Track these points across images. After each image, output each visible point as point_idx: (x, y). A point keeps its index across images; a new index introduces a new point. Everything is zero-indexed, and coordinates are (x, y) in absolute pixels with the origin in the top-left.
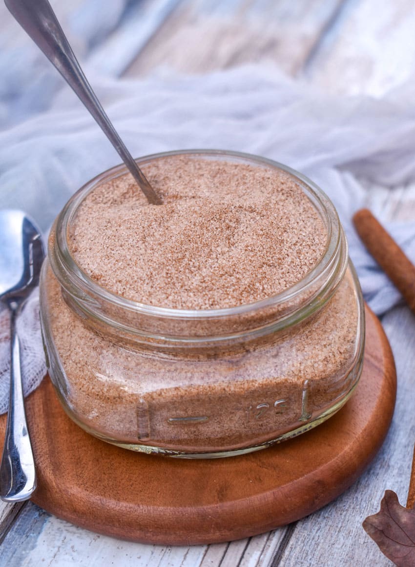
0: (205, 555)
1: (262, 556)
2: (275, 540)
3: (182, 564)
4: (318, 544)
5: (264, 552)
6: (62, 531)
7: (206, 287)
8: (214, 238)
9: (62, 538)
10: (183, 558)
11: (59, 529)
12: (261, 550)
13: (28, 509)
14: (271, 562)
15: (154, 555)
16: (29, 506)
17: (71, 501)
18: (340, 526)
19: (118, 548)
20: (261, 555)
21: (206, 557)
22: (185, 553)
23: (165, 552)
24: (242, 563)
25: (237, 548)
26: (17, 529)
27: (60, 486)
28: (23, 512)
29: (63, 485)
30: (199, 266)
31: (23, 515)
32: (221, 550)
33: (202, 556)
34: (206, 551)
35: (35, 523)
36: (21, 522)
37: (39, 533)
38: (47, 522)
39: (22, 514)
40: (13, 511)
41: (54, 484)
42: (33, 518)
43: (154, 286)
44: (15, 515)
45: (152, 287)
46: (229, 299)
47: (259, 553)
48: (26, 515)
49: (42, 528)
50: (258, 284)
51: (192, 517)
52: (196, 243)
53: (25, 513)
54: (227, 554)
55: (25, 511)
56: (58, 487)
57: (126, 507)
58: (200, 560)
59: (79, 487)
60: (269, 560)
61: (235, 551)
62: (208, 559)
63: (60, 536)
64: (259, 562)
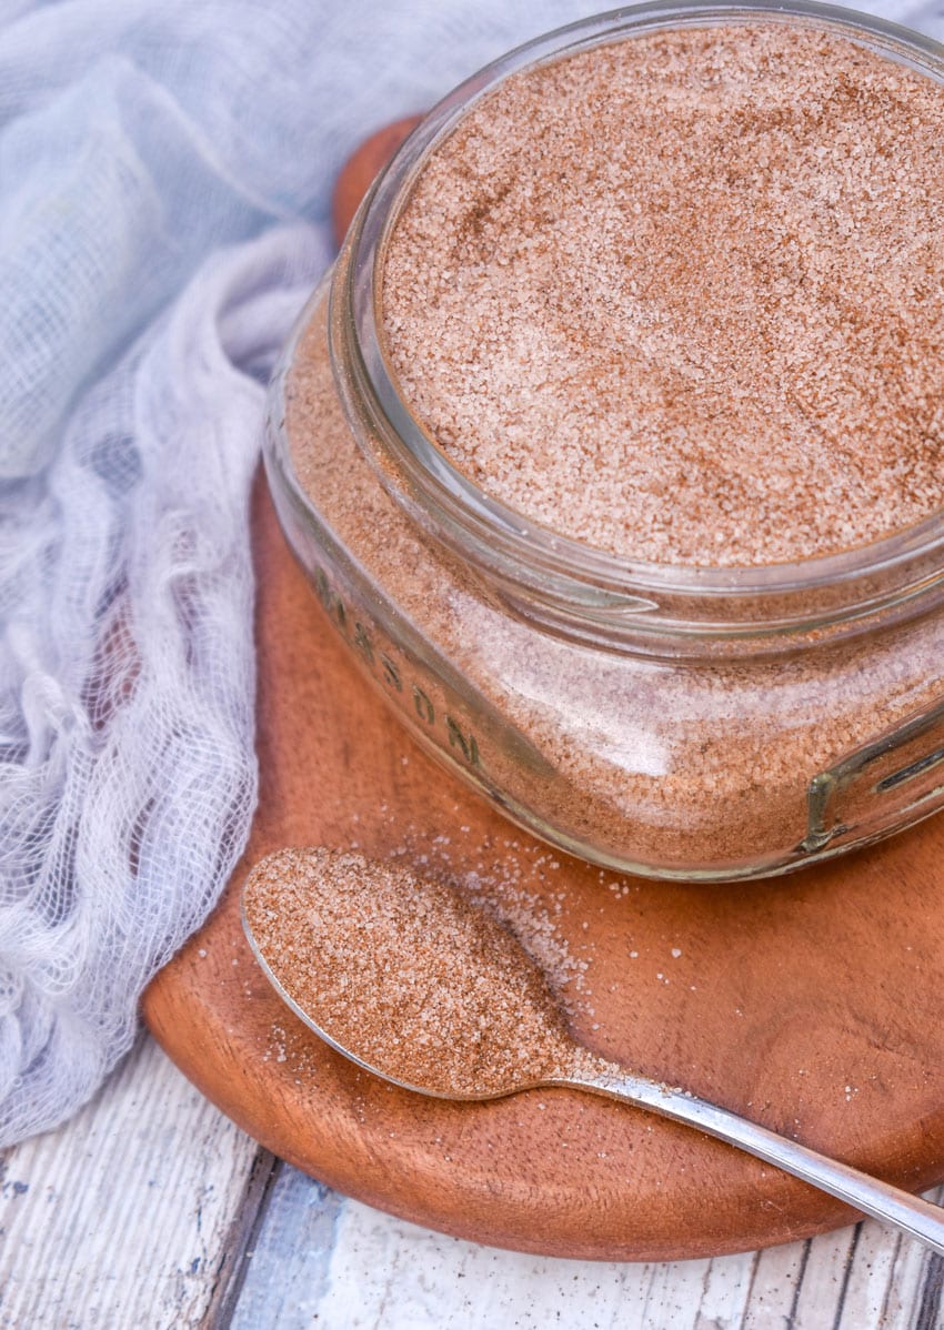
0: (754, 1273)
1: (899, 1264)
3: (703, 1303)
5: (903, 1249)
6: (385, 1234)
9: (390, 1255)
10: (701, 1282)
11: (376, 1229)
12: (893, 1245)
13: (287, 1179)
14: (924, 1279)
15: (628, 1283)
16: (288, 1171)
17: (412, 1186)
19: (535, 1272)
20: (895, 1260)
21: (758, 1278)
22: (705, 1270)
23: (654, 1273)
24: (851, 1287)
25: (832, 1246)
26: (272, 1240)
27: (378, 1152)
28: (276, 1190)
29: (384, 1148)
31: (279, 1199)
32: (793, 1256)
33: (747, 1277)
34: (757, 1261)
35: (315, 1219)
36: (280, 1219)
37: (331, 1248)
38: (344, 1212)
39: (277, 1195)
40: (250, 1188)
41: (361, 1143)
42: (306, 1206)
44: (259, 1199)
47: (890, 1253)
48: (287, 1198)
49: (334, 1232)
53: (283, 1192)
54: (809, 1263)
55: (282, 1186)
56: (373, 1153)
57: (555, 1198)
58: (745, 1288)
59: (428, 1152)
60: (916, 1273)
62: (766, 1283)
63: (384, 1250)
64: (893, 1282)
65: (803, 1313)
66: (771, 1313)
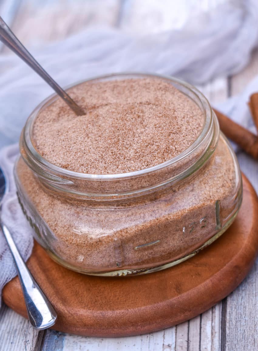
0: (176, 333)
1: (213, 324)
2: (217, 312)
3: (164, 342)
4: (245, 307)
5: (213, 320)
6: (77, 342)
7: (139, 155)
8: (133, 124)
9: (79, 347)
10: (162, 338)
11: (74, 342)
12: (211, 320)
13: (48, 335)
14: (221, 325)
15: (143, 341)
16: (48, 333)
17: (81, 319)
18: (254, 292)
19: (118, 343)
20: (212, 323)
21: (177, 334)
22: (163, 335)
23: (150, 337)
24: (202, 331)
25: (195, 323)
26: (46, 349)
27: (71, 312)
28: (46, 338)
29: (72, 310)
30: (130, 144)
31: (47, 340)
32: (185, 327)
33: (174, 334)
34: (176, 330)
35: (57, 342)
36: (48, 344)
37: (62, 348)
38: (65, 340)
39: (46, 339)
40: (39, 339)
41: (66, 311)
42: (54, 340)
43: (107, 162)
44: (41, 341)
45: (105, 163)
46: (157, 159)
47: (210, 322)
48: (49, 339)
49: (63, 344)
50: (171, 146)
51: (164, 308)
52: (123, 130)
53: (48, 338)
54: (190, 328)
55: (47, 337)
56: (69, 313)
57: (119, 313)
58: (174, 336)
59: (84, 309)
60: (218, 325)
61: (194, 325)
62: (180, 334)
63: (77, 346)
64: (213, 328)
65: (191, 339)
66: (182, 340)
